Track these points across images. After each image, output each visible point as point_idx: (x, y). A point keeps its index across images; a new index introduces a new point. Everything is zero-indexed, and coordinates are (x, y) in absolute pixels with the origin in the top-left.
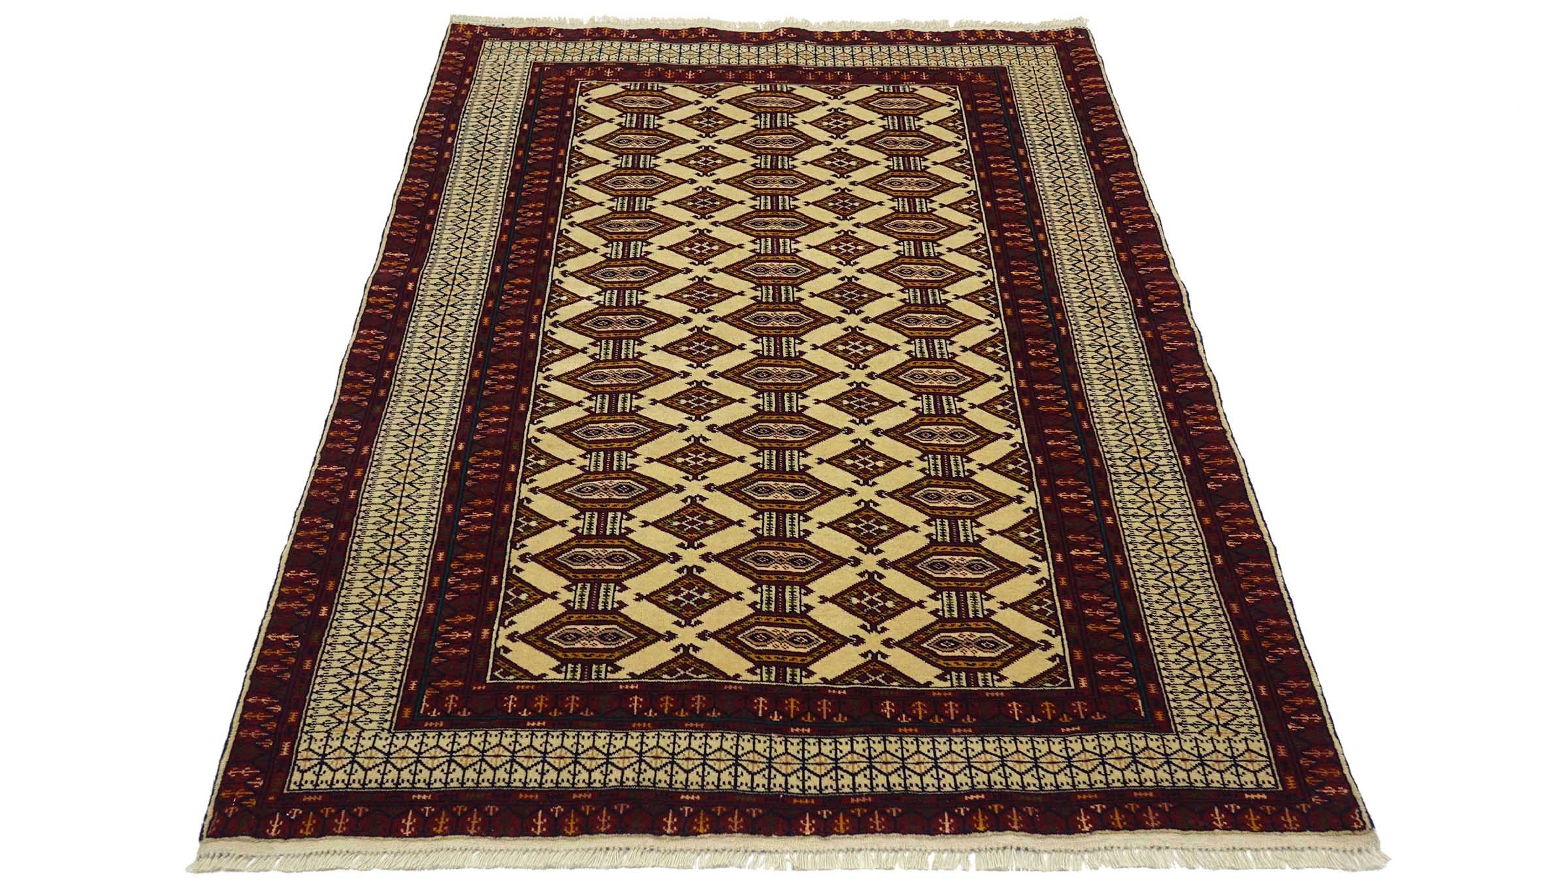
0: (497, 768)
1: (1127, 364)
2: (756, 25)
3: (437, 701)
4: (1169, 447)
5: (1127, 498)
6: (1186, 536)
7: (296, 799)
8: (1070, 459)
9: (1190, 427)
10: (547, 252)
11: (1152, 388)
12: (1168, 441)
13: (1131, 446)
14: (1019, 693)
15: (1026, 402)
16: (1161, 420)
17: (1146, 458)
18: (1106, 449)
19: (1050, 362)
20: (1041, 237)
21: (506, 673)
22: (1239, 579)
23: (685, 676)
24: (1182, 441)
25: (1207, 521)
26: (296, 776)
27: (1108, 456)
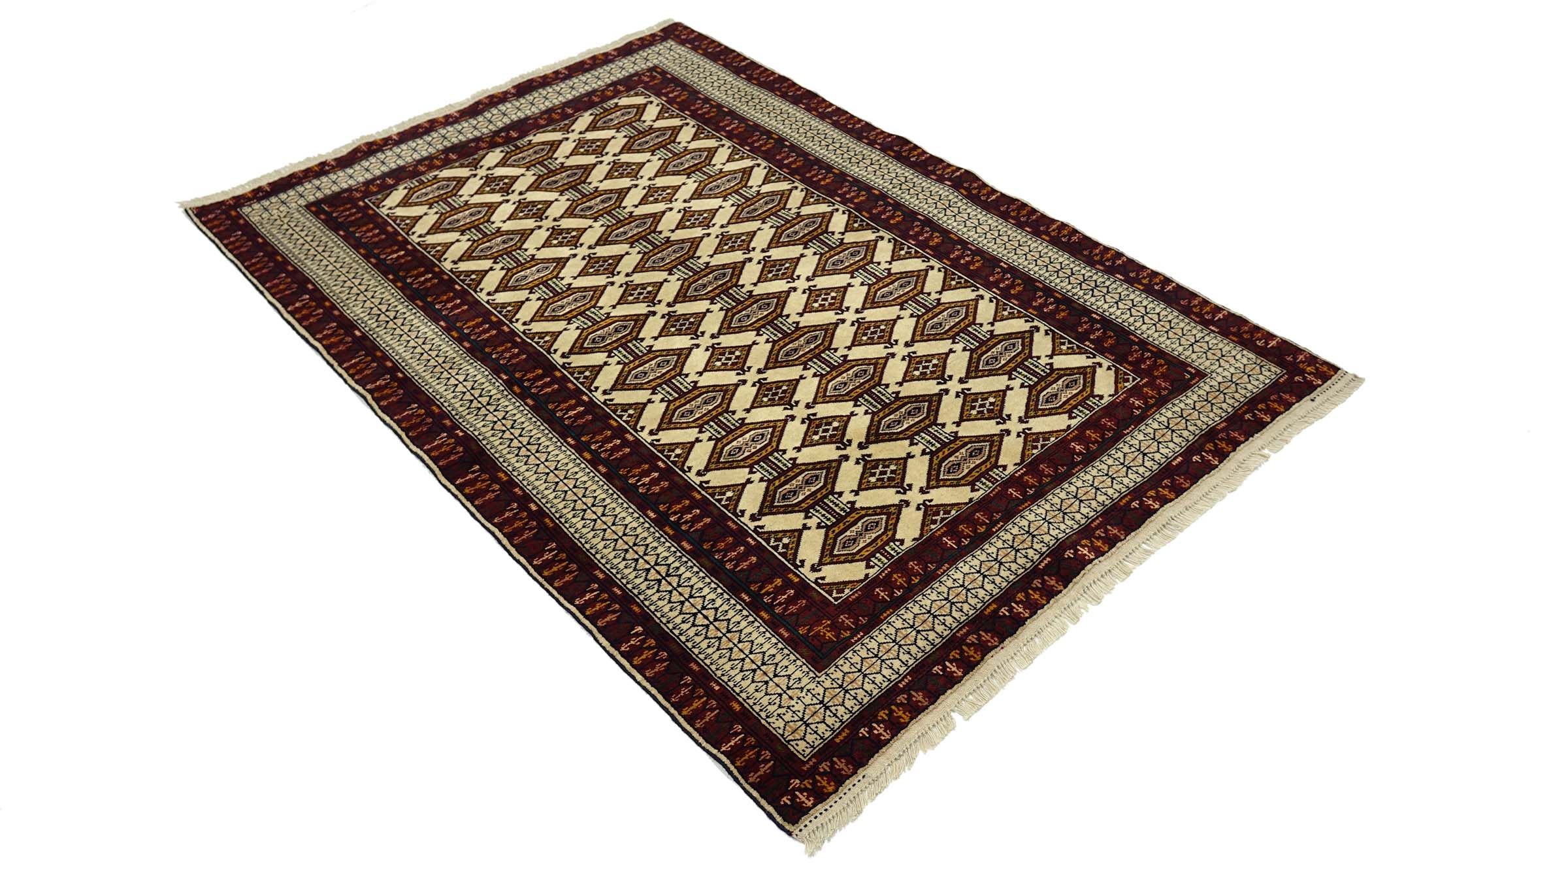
1: (438, 379)
4: (375, 336)
5: (386, 294)
6: (337, 289)
8: (438, 296)
9: (366, 355)
11: (410, 371)
12: (378, 339)
13: (403, 325)
14: (393, 187)
15: (494, 319)
16: (391, 351)
17: (388, 322)
18: (418, 315)
19: (497, 353)
20: (587, 455)
22: (293, 282)
24: (368, 343)
25: (327, 304)
27: (414, 311)
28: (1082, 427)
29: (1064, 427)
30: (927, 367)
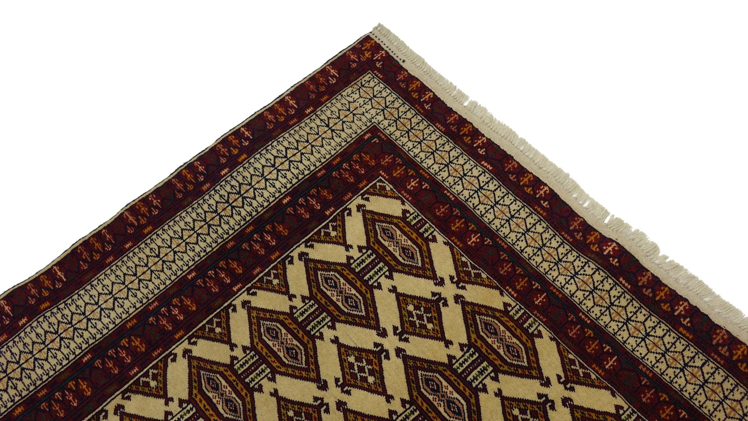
28: (445, 231)
29: (447, 248)
30: (362, 370)
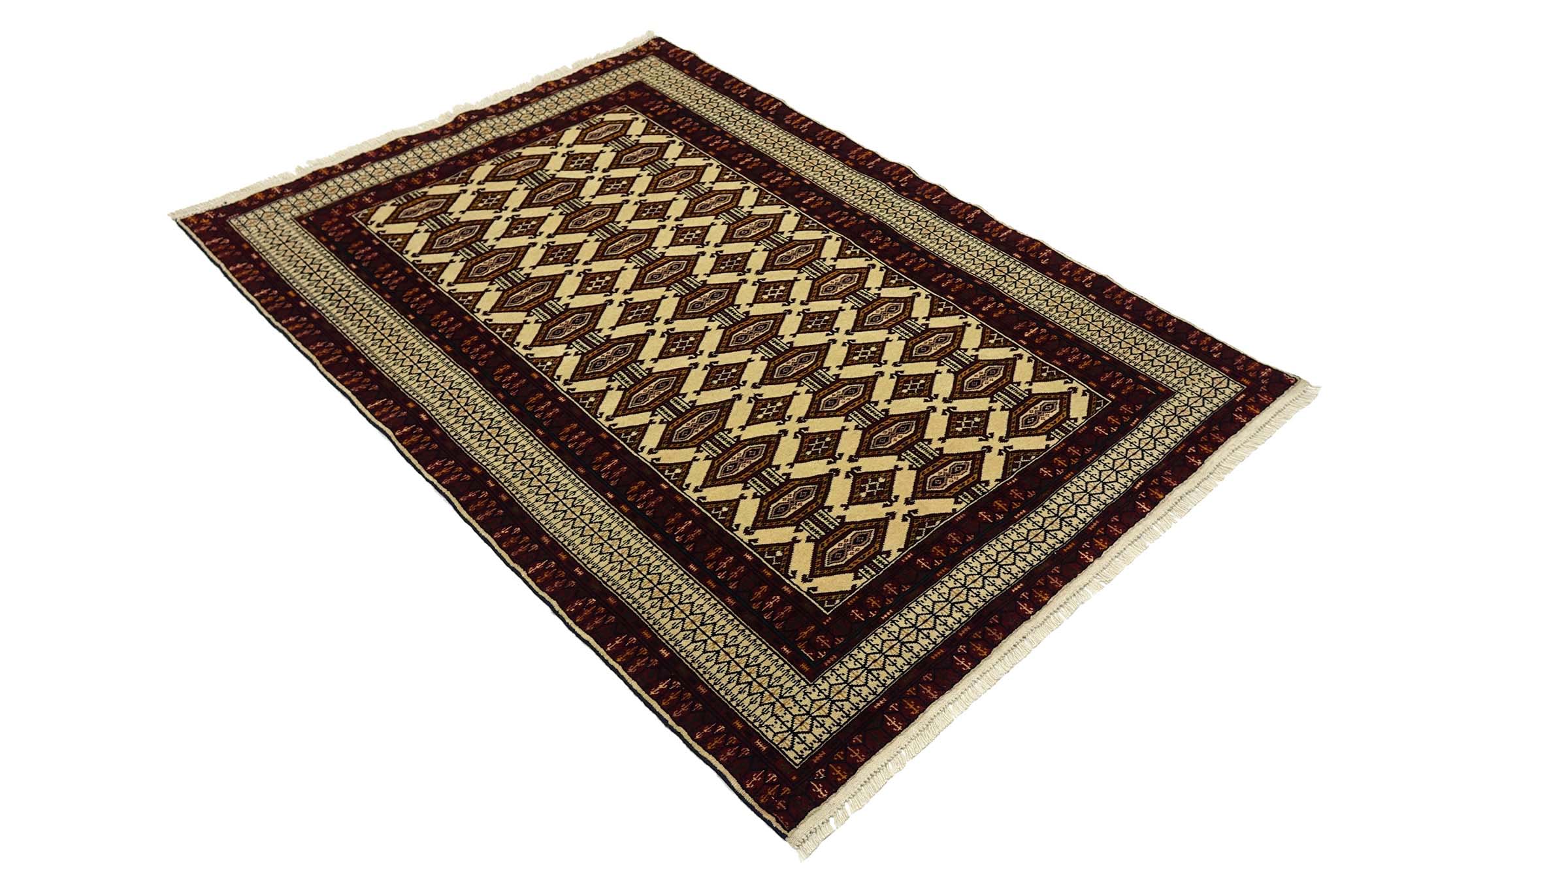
0: (866, 683)
2: (433, 122)
3: (813, 647)
7: (809, 766)
10: (494, 341)
21: (831, 602)
23: (928, 531)
26: (791, 754)
